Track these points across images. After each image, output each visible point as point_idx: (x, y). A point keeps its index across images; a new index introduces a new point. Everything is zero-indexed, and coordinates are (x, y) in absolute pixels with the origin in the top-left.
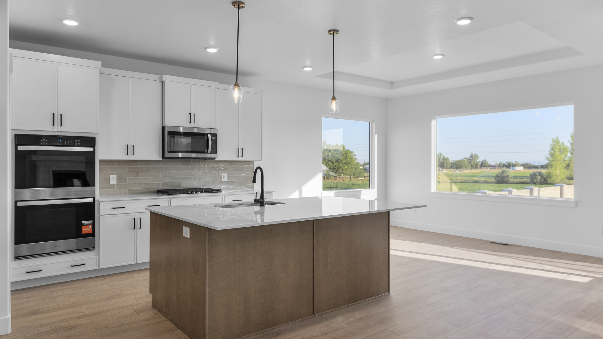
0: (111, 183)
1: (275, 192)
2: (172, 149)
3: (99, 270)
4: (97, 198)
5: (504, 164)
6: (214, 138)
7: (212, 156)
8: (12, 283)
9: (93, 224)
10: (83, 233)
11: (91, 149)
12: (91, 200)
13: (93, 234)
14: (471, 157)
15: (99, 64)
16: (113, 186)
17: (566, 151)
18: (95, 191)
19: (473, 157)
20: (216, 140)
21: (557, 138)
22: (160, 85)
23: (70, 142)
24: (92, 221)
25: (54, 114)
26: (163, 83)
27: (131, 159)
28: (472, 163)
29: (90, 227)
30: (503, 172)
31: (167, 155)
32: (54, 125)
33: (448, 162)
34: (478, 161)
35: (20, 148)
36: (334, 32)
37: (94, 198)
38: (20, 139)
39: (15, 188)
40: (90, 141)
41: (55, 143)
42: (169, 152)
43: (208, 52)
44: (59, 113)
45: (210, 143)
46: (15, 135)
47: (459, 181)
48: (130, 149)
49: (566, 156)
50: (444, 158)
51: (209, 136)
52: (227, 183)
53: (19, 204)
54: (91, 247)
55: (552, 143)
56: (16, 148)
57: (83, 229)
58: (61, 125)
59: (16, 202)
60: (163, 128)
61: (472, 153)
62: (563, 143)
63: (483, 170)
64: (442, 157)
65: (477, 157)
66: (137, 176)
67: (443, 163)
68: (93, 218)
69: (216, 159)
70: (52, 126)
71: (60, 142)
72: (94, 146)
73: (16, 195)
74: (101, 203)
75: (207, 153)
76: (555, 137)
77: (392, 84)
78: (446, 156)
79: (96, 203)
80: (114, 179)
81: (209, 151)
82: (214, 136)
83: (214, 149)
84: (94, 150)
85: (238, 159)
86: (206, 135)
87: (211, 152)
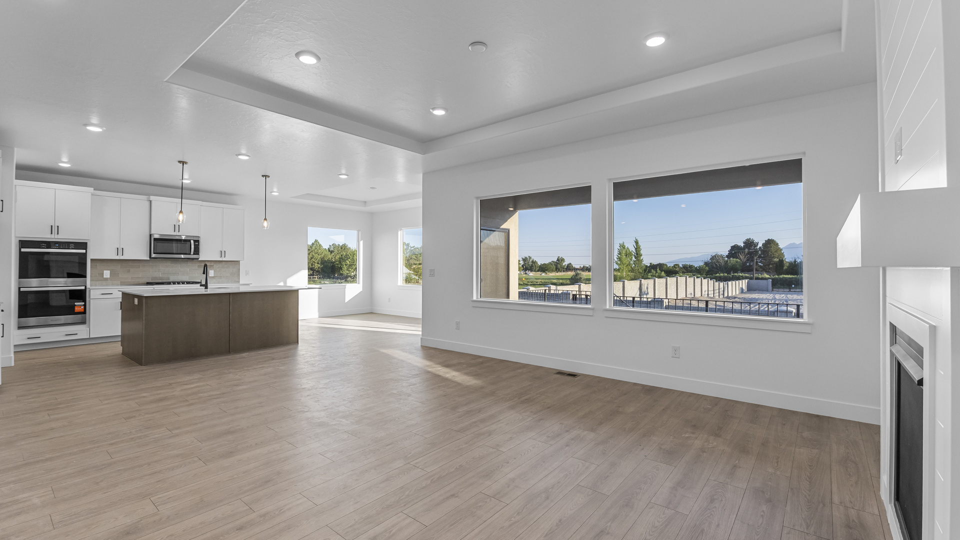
0: (105, 277)
2: (158, 251)
3: (90, 339)
4: (88, 286)
5: (587, 267)
6: (197, 243)
7: (195, 256)
8: (15, 346)
9: (85, 305)
10: (76, 311)
11: (84, 251)
12: (83, 288)
13: (84, 312)
14: (558, 260)
15: (91, 189)
16: (106, 279)
17: (631, 255)
18: (86, 282)
19: (560, 260)
20: (199, 245)
21: (623, 243)
22: (148, 203)
23: (65, 246)
24: (83, 303)
25: (52, 226)
26: (151, 201)
27: (121, 259)
28: (559, 266)
29: (82, 307)
30: (577, 275)
31: (153, 255)
32: (52, 233)
33: (537, 265)
34: (564, 264)
35: (23, 250)
37: (86, 286)
38: (23, 244)
39: (19, 278)
40: (84, 245)
41: (52, 247)
42: (154, 253)
44: (56, 225)
45: (193, 246)
46: (20, 241)
47: (538, 283)
48: (120, 251)
49: (631, 259)
50: (533, 261)
51: (192, 242)
52: (214, 277)
53: (22, 289)
54: (83, 322)
55: (619, 248)
56: (20, 250)
57: (76, 309)
58: (58, 234)
59: (19, 288)
60: (150, 235)
61: (559, 257)
62: (628, 248)
63: (568, 273)
64: (531, 260)
65: (563, 260)
66: (129, 271)
67: (532, 266)
68: (85, 301)
69: (200, 259)
70: (50, 235)
71: (56, 246)
72: (86, 249)
73: (19, 283)
74: (91, 290)
75: (190, 254)
76: (621, 242)
78: (535, 259)
79: (87, 290)
80: (107, 274)
81: (192, 253)
82: (197, 242)
83: (197, 251)
84: (86, 251)
85: (221, 259)
86: (190, 241)
87: (194, 254)
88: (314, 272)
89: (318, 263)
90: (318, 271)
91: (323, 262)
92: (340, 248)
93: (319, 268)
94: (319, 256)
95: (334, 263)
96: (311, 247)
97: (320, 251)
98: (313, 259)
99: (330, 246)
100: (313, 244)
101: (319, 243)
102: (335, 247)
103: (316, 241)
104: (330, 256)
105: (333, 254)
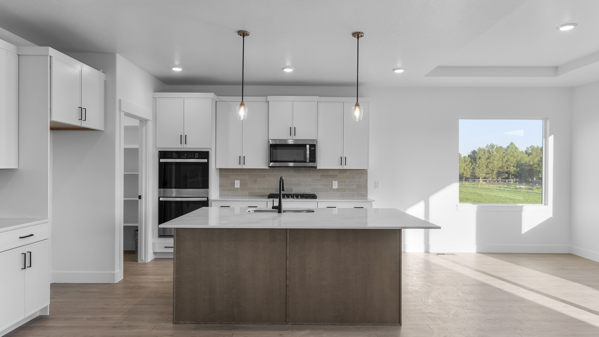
0: (236, 187)
1: (374, 201)
2: (275, 159)
4: (211, 197)
7: (311, 164)
11: (206, 161)
12: (204, 199)
15: (211, 95)
16: (237, 190)
18: (208, 192)
20: (315, 150)
22: (266, 105)
23: (192, 156)
25: (181, 135)
26: (268, 103)
27: (243, 168)
31: (271, 164)
32: (182, 144)
35: (161, 161)
36: (357, 35)
37: (208, 198)
38: (163, 154)
39: (159, 188)
40: (205, 155)
41: (182, 157)
42: (271, 162)
43: (285, 72)
44: (184, 135)
45: (308, 152)
46: (159, 151)
48: (242, 160)
51: (307, 146)
52: (337, 190)
53: (161, 200)
56: (159, 160)
58: (186, 143)
59: (159, 198)
60: (268, 141)
66: (255, 181)
69: (317, 168)
71: (185, 156)
72: (207, 158)
73: (159, 193)
74: (213, 202)
75: (305, 162)
77: (556, 69)
79: (210, 202)
80: (237, 184)
81: (308, 161)
82: (313, 147)
83: (313, 158)
84: (208, 161)
85: (341, 168)
86: (305, 146)
87: (310, 162)
88: (509, 176)
89: (514, 167)
90: (513, 175)
91: (519, 165)
92: (539, 150)
93: (514, 171)
94: (515, 160)
95: (531, 166)
96: (506, 150)
97: (515, 154)
98: (508, 162)
99: (528, 148)
100: (508, 147)
101: (514, 145)
102: (533, 150)
103: (512, 144)
104: (527, 159)
105: (531, 157)
